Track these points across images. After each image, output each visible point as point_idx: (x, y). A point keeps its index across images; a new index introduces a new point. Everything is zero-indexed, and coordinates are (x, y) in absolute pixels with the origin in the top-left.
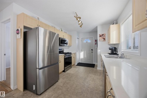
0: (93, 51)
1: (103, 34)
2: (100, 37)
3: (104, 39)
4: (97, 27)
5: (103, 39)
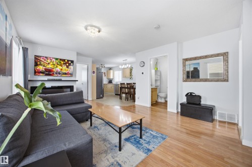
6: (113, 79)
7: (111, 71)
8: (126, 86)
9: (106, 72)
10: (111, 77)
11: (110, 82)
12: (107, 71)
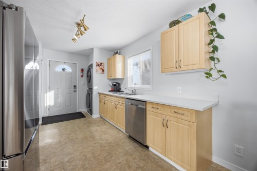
0: (77, 89)
1: (101, 62)
2: (98, 67)
3: (103, 70)
4: (93, 49)
5: (101, 71)
6: (122, 79)
7: (119, 58)
9: (105, 61)
10: (119, 75)
11: (116, 88)
12: (109, 60)
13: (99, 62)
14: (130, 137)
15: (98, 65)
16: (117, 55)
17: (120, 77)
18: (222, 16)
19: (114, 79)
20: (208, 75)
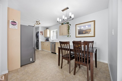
8: (72, 48)
11: (47, 40)
12: (44, 31)
13: (41, 31)
14: (52, 52)
15: (41, 32)
16: (48, 29)
17: (49, 36)
18: (70, 25)
19: (46, 37)
20: (68, 36)
